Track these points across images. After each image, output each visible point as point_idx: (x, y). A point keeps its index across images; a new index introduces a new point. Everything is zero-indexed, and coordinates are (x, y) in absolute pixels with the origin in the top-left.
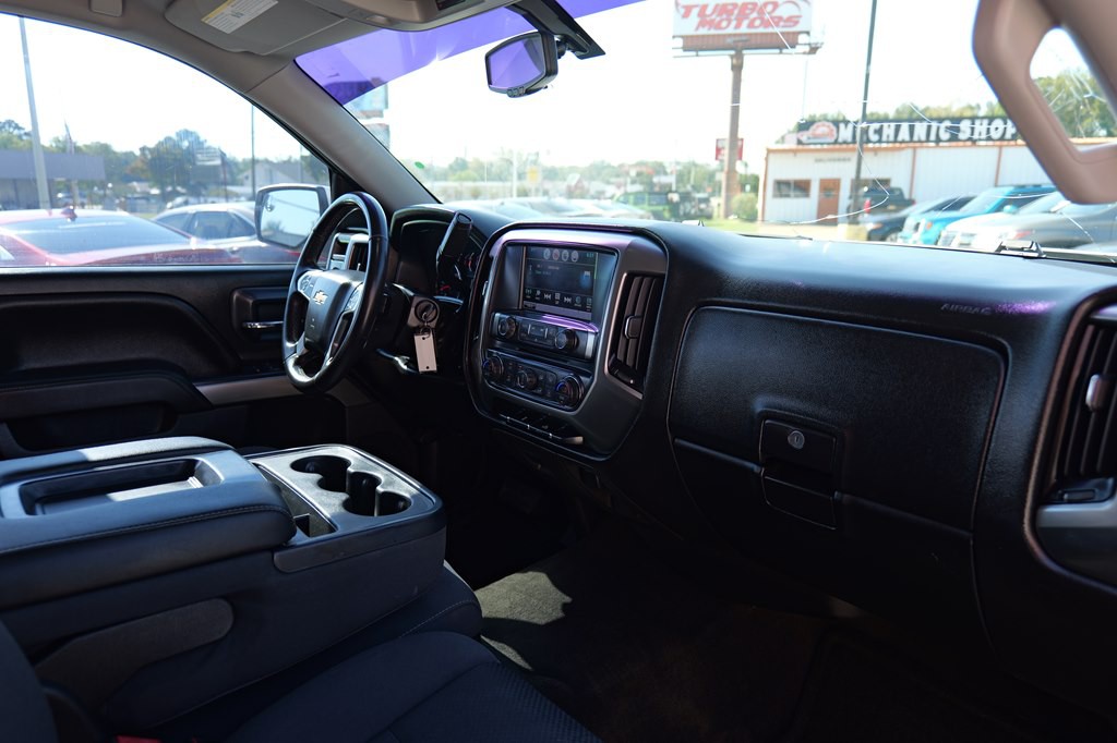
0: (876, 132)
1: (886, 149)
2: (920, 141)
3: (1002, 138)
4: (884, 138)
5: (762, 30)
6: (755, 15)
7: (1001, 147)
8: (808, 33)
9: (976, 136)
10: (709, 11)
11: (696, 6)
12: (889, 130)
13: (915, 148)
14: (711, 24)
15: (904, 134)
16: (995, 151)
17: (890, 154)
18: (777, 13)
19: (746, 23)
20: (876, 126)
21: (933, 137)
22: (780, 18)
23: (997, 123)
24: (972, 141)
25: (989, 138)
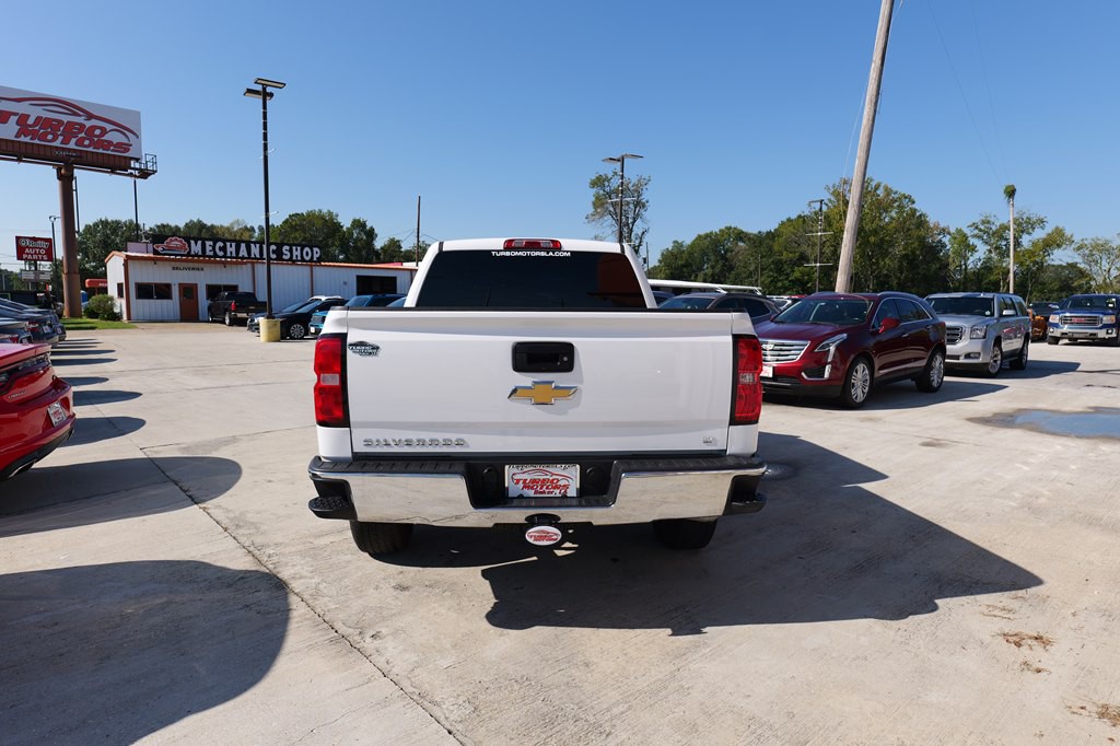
0: (220, 249)
1: (231, 263)
2: (256, 258)
3: (311, 260)
4: (229, 255)
5: (91, 149)
6: (83, 135)
7: (311, 266)
8: (137, 160)
9: (294, 258)
10: (30, 121)
11: (15, 114)
12: (231, 249)
13: (253, 263)
14: (34, 135)
15: (243, 252)
16: (308, 268)
17: (234, 267)
18: (105, 138)
19: (74, 140)
20: (220, 244)
21: (265, 256)
22: (110, 143)
23: (307, 249)
24: (292, 261)
25: (303, 260)
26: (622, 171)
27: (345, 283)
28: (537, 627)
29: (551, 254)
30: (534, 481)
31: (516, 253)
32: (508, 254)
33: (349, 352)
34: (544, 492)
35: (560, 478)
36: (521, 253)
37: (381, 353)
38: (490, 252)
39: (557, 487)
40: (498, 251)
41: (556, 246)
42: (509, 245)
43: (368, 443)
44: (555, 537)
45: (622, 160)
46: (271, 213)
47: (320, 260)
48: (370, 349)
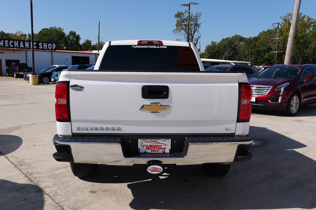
0: (12, 44)
1: (16, 50)
2: (27, 48)
3: (52, 49)
4: (15, 46)
7: (52, 52)
9: (44, 48)
12: (16, 44)
13: (26, 51)
15: (22, 45)
16: (50, 53)
17: (18, 52)
20: (11, 42)
21: (31, 47)
23: (50, 44)
24: (43, 49)
25: (48, 49)
26: (189, 11)
27: (67, 59)
28: (152, 209)
29: (158, 47)
30: (151, 146)
31: (143, 47)
32: (139, 47)
33: (71, 89)
34: (155, 151)
35: (162, 145)
36: (145, 47)
37: (84, 90)
38: (131, 46)
39: (161, 149)
40: (135, 46)
41: (161, 43)
42: (140, 43)
43: (79, 129)
44: (160, 170)
45: (189, 5)
46: (34, 28)
47: (55, 49)
48: (79, 88)
